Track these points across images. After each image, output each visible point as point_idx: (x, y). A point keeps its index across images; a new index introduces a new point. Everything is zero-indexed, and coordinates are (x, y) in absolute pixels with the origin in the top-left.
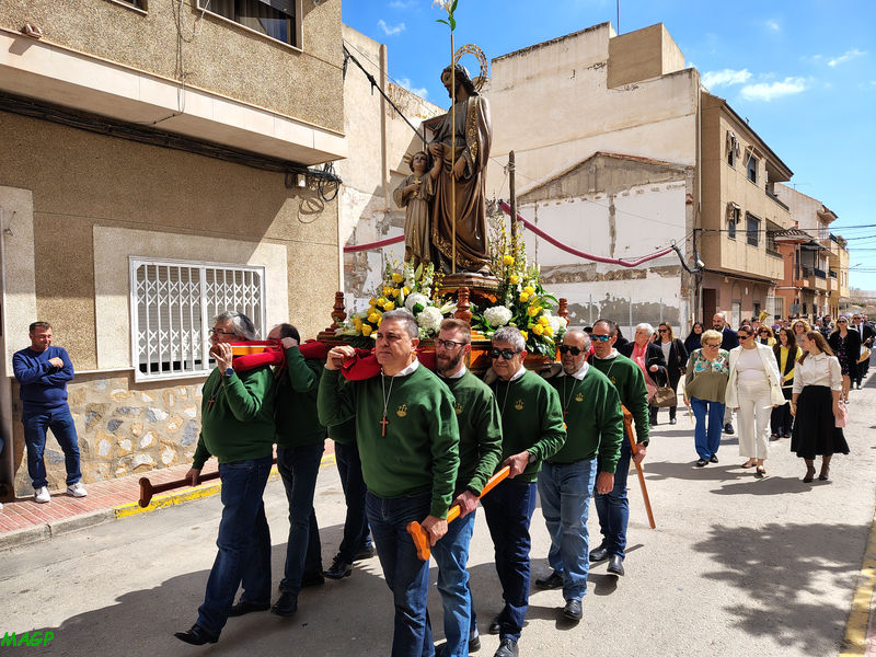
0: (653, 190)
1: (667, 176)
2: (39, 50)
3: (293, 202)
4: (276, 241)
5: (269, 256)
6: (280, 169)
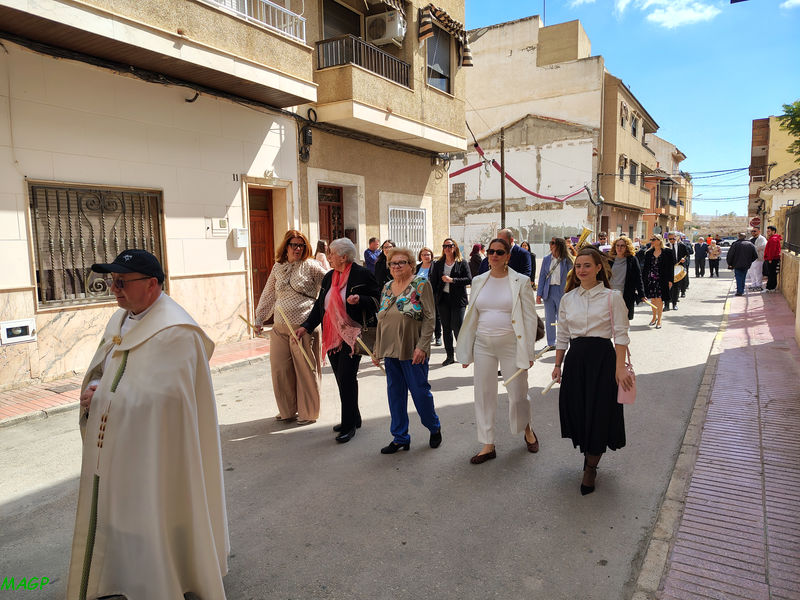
0: (570, 144)
1: (580, 134)
2: (391, 117)
3: (433, 173)
4: (428, 194)
5: (426, 203)
6: (430, 156)
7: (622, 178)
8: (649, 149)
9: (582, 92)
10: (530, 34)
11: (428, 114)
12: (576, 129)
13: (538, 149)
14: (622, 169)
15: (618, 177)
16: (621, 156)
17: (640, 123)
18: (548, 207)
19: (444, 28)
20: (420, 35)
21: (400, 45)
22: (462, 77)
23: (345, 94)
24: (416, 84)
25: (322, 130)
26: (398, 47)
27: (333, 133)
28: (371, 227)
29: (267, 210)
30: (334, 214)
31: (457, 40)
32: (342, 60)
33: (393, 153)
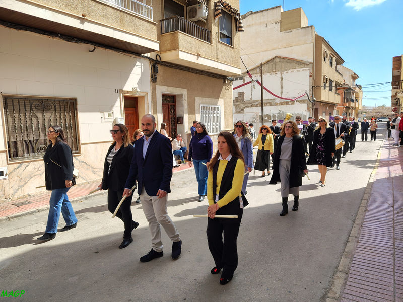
0: (298, 71)
1: (303, 66)
2: (200, 58)
3: (224, 87)
4: (222, 98)
5: (221, 102)
6: (222, 78)
7: (325, 88)
8: (339, 73)
9: (303, 44)
10: (276, 15)
11: (220, 56)
12: (301, 63)
13: (281, 74)
14: (325, 83)
15: (323, 88)
16: (324, 77)
17: (334, 59)
18: (287, 103)
19: (228, 12)
20: (215, 16)
21: (205, 21)
22: (238, 37)
23: (175, 47)
24: (214, 41)
25: (164, 65)
26: (204, 22)
27: (170, 67)
28: (191, 116)
29: (135, 107)
30: (171, 109)
31: (235, 18)
32: (173, 29)
33: (202, 77)
